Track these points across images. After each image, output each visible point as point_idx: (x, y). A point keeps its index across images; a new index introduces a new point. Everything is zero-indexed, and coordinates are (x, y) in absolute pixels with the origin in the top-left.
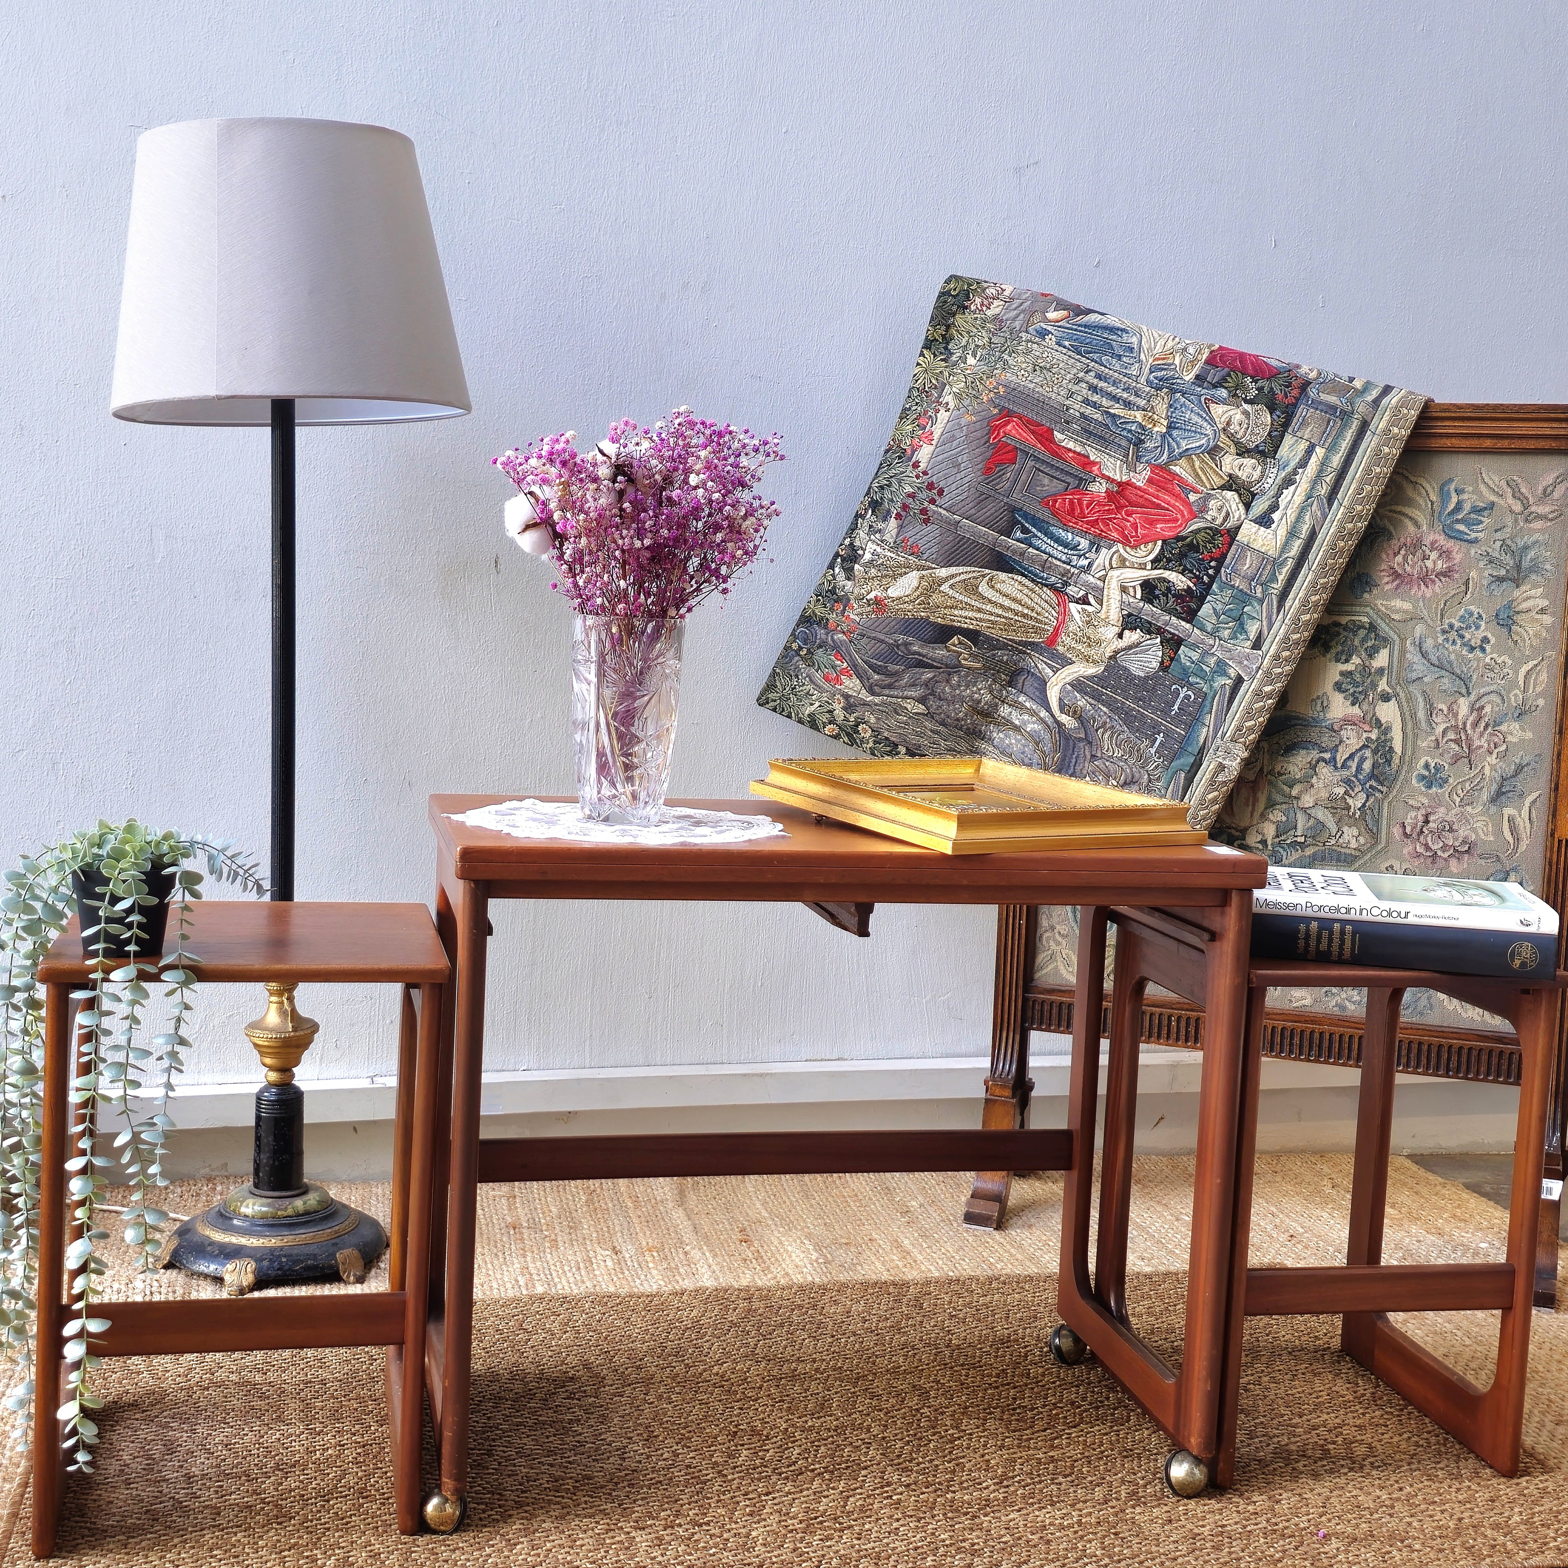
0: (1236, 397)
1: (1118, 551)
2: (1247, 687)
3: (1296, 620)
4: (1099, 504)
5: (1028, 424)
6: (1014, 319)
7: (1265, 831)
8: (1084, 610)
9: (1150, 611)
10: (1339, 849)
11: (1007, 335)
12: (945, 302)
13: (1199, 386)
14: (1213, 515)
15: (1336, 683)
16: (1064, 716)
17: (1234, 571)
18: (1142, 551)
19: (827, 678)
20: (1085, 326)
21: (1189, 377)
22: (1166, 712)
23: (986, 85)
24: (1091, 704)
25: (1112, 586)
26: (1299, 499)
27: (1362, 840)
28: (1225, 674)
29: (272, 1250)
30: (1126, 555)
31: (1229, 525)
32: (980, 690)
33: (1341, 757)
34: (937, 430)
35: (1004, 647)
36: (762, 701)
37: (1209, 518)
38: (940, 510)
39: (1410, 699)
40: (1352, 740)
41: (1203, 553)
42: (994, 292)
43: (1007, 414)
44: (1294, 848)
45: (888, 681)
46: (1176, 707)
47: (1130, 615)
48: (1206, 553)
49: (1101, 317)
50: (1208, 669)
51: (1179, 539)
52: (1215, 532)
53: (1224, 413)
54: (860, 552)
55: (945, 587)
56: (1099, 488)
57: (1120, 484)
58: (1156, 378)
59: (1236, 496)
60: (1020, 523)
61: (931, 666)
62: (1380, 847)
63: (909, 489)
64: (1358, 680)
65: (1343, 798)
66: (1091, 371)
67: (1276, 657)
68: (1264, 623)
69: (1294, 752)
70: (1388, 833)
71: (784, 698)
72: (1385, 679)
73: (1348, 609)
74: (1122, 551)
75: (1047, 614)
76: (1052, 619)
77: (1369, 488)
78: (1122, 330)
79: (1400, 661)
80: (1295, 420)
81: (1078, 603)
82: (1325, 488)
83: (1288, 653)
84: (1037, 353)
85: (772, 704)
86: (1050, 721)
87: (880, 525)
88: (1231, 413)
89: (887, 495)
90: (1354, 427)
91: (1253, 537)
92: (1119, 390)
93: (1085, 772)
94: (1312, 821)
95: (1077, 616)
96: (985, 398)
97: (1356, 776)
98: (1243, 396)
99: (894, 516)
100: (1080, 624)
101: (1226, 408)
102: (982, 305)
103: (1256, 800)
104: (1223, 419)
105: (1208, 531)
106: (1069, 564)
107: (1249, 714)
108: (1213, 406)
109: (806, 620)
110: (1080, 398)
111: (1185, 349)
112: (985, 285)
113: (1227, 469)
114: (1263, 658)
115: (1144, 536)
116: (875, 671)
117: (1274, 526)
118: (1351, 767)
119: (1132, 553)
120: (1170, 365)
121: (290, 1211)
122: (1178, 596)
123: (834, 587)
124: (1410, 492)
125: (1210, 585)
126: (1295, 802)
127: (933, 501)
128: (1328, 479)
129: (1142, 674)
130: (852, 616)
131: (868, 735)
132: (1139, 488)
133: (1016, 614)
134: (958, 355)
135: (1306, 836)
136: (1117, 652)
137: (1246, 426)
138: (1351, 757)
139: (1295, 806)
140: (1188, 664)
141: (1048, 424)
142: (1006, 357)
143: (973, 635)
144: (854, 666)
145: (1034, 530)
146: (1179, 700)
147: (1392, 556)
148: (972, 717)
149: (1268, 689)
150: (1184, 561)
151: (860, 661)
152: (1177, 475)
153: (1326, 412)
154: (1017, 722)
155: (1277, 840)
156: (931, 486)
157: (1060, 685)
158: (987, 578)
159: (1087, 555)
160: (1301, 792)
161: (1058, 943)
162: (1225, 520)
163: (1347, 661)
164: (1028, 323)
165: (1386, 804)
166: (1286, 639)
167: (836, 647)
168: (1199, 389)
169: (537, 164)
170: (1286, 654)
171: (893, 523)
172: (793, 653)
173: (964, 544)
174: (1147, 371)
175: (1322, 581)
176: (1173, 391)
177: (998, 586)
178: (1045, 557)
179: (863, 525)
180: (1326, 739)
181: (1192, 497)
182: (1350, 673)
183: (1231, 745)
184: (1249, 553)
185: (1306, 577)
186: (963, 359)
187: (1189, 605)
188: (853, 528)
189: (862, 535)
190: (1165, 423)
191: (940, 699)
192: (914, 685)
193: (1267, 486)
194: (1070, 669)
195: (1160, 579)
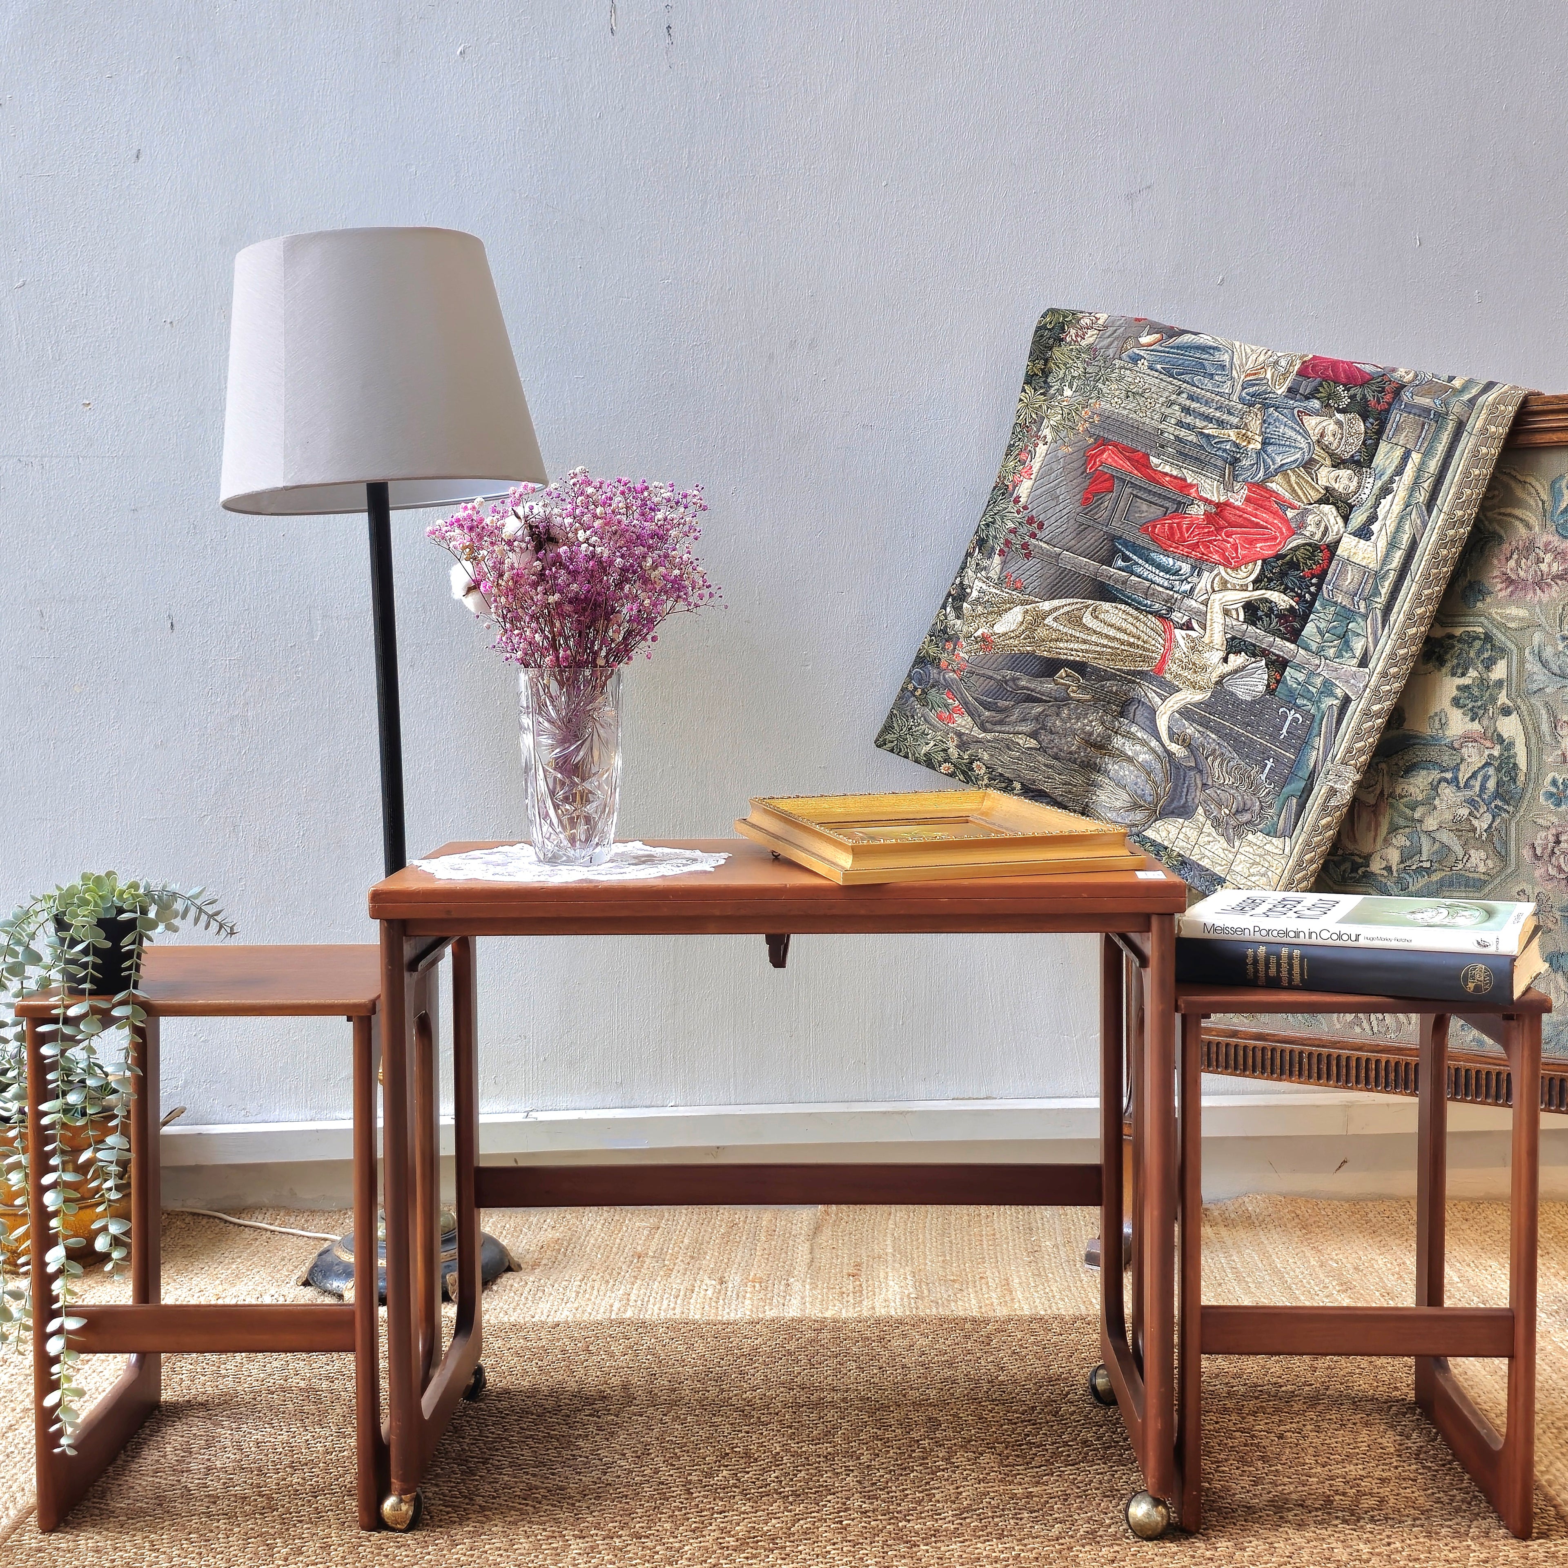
0: (1328, 407)
2: (1355, 707)
3: (1402, 634)
4: (1198, 527)
5: (1124, 451)
6: (1108, 347)
7: (1389, 857)
8: (1187, 635)
9: (1254, 633)
10: (1467, 874)
11: (1101, 363)
12: (1042, 336)
13: (1292, 399)
14: (1312, 530)
15: (1454, 699)
16: (1173, 745)
17: (1336, 587)
19: (940, 718)
20: (1178, 348)
21: (1281, 390)
22: (1274, 737)
23: (1091, 115)
24: (1199, 732)
25: (1215, 610)
26: (1397, 508)
27: (1490, 863)
28: (1332, 694)
30: (1227, 577)
31: (1330, 538)
32: (1091, 722)
33: (1463, 776)
34: (1036, 464)
35: (1113, 677)
36: (880, 743)
37: (1308, 534)
38: (1041, 544)
39: (1532, 711)
40: (1474, 757)
41: (1303, 570)
42: (1088, 321)
43: (1102, 443)
44: (1420, 874)
45: (999, 717)
46: (1284, 731)
47: (1234, 638)
48: (1306, 570)
49: (1193, 336)
50: (1314, 690)
51: (1278, 557)
53: (1317, 425)
54: (968, 590)
55: (1049, 621)
56: (1198, 511)
57: (1218, 505)
58: (1248, 394)
59: (1334, 510)
60: (1121, 551)
61: (1040, 701)
62: (1509, 870)
63: (1011, 525)
64: (1476, 694)
65: (1467, 819)
66: (1183, 392)
67: (1384, 674)
68: (1370, 640)
69: (1414, 773)
70: (1518, 856)
71: (902, 739)
72: (1504, 692)
73: (1462, 619)
74: (1223, 573)
75: (1153, 642)
76: (1159, 646)
77: (1469, 491)
78: (1215, 348)
79: (1519, 672)
80: (1389, 426)
81: (1182, 629)
82: (1423, 494)
83: (1396, 669)
84: (1129, 380)
85: (889, 745)
86: (1160, 750)
87: (986, 563)
88: (1324, 424)
89: (992, 532)
90: (1449, 428)
91: (1353, 551)
92: (1212, 410)
93: (1197, 801)
94: (1437, 844)
95: (1182, 642)
96: (1081, 429)
97: (1480, 796)
98: (1336, 406)
99: (997, 552)
100: (1185, 650)
101: (1319, 419)
102: (1077, 336)
103: (1378, 826)
104: (1316, 431)
105: (1307, 547)
106: (1171, 590)
107: (1358, 735)
108: (1306, 419)
109: (921, 660)
110: (1173, 421)
111: (1276, 363)
112: (1080, 315)
113: (1323, 482)
114: (1370, 676)
115: (1244, 557)
116: (985, 708)
117: (1373, 538)
118: (1474, 786)
120: (1262, 379)
122: (1281, 616)
123: (946, 627)
124: (1519, 493)
125: (1312, 603)
126: (1418, 825)
127: (1033, 535)
128: (1426, 485)
129: (1249, 699)
130: (962, 655)
131: (982, 772)
132: (1238, 508)
133: (1122, 644)
134: (1056, 387)
135: (1431, 861)
136: (1222, 677)
137: (1340, 436)
138: (1474, 775)
139: (1419, 829)
140: (1295, 685)
141: (1143, 450)
142: (1100, 385)
143: (1080, 667)
144: (966, 704)
145: (1135, 557)
146: (1288, 723)
147: (1504, 561)
148: (1086, 750)
149: (1376, 708)
150: (1285, 580)
151: (970, 698)
152: (1274, 491)
153: (1419, 416)
154: (1130, 753)
155: (1402, 866)
156: (1031, 521)
157: (1169, 713)
158: (1090, 609)
159: (1189, 580)
160: (1424, 815)
162: (1324, 534)
163: (1463, 675)
164: (1122, 350)
165: (1513, 825)
166: (1393, 654)
167: (948, 686)
168: (1291, 402)
169: (643, 243)
170: (1394, 670)
171: (997, 559)
172: (909, 693)
173: (1065, 576)
174: (1239, 388)
175: (1426, 592)
176: (1266, 406)
177: (1102, 616)
178: (1147, 584)
179: (972, 562)
180: (1446, 758)
181: (1290, 514)
182: (1467, 687)
183: (1342, 768)
184: (1350, 568)
185: (1410, 589)
186: (1061, 391)
187: (1292, 625)
188: (963, 568)
189: (970, 573)
190: (1260, 439)
191: (1051, 733)
192: (1024, 720)
193: (1364, 497)
194: (1178, 696)
195: (1261, 599)
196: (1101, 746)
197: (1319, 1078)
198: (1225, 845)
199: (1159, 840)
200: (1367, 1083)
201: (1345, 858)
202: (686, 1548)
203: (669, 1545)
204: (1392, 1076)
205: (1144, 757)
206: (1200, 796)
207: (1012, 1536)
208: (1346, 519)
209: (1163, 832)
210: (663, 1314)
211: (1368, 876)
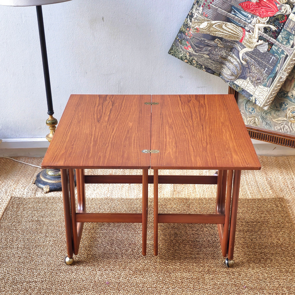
1: (258, 19)
2: (289, 58)
4: (254, 5)
7: (293, 93)
8: (249, 34)
9: (265, 35)
14: (283, 11)
16: (243, 61)
17: (288, 26)
18: (264, 19)
19: (185, 48)
22: (268, 62)
24: (250, 59)
25: (256, 28)
28: (284, 54)
29: (53, 184)
30: (260, 20)
31: (287, 13)
32: (223, 52)
35: (229, 42)
36: (170, 53)
37: (282, 12)
38: (213, 5)
45: (200, 49)
46: (271, 61)
47: (260, 36)
48: (280, 21)
50: (279, 52)
51: (274, 17)
52: (283, 16)
54: (194, 15)
55: (214, 26)
56: (254, 1)
59: (289, 6)
60: (233, 10)
61: (211, 46)
71: (175, 52)
75: (240, 34)
81: (248, 32)
85: (172, 54)
86: (239, 62)
87: (198, 8)
91: (293, 18)
95: (247, 35)
99: (201, 6)
100: (248, 38)
103: (291, 85)
105: (281, 15)
106: (246, 21)
107: (289, 65)
109: (181, 32)
114: (294, 50)
115: (265, 15)
116: (196, 47)
119: (262, 20)
121: (58, 175)
122: (273, 32)
123: (187, 24)
125: (281, 30)
127: (211, 3)
129: (263, 52)
130: (191, 32)
131: (195, 63)
132: (264, 2)
133: (232, 34)
136: (257, 46)
140: (274, 50)
143: (221, 39)
144: (191, 45)
145: (237, 12)
146: (272, 60)
148: (221, 59)
149: (294, 59)
150: (275, 23)
151: (193, 44)
154: (232, 61)
157: (242, 53)
158: (225, 24)
159: (250, 19)
167: (187, 40)
171: (201, 8)
172: (177, 40)
173: (219, 15)
177: (227, 26)
178: (240, 19)
179: (195, 7)
181: (278, 5)
183: (284, 72)
184: (292, 22)
187: (275, 35)
188: (192, 8)
189: (194, 10)
191: (213, 54)
192: (206, 51)
194: (245, 49)
195: (268, 27)
196: (225, 58)
197: (270, 141)
198: (253, 87)
199: (238, 84)
200: (281, 143)
201: (282, 92)
202: (122, 274)
203: (118, 273)
204: (287, 143)
205: (236, 63)
206: (248, 75)
207: (191, 271)
208: (292, 9)
209: (239, 82)
210: (116, 195)
211: (287, 96)
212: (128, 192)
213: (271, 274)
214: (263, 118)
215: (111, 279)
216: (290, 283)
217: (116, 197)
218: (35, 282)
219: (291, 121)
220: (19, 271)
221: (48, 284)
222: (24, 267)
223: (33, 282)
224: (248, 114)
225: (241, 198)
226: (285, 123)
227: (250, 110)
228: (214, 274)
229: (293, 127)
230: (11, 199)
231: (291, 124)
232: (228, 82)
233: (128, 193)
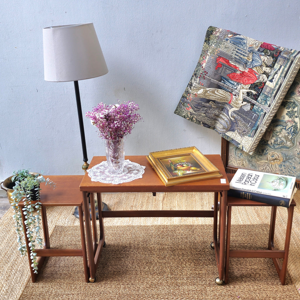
0: (266, 55)
2: (267, 115)
3: (277, 102)
4: (238, 76)
5: (224, 59)
6: (222, 37)
7: (272, 141)
8: (236, 97)
9: (248, 98)
10: (286, 146)
11: (220, 40)
12: (208, 33)
14: (261, 79)
15: (287, 113)
16: (232, 118)
17: (265, 91)
18: (247, 86)
19: (187, 109)
20: (236, 38)
21: (257, 50)
22: (251, 118)
24: (237, 116)
25: (241, 93)
26: (278, 77)
27: (291, 144)
30: (244, 87)
31: (264, 81)
32: (216, 111)
33: (287, 128)
34: (206, 60)
35: (221, 103)
36: (175, 113)
37: (260, 80)
38: (207, 77)
40: (289, 125)
41: (259, 87)
42: (218, 30)
43: (220, 57)
44: (277, 145)
45: (198, 110)
46: (253, 118)
47: (244, 99)
49: (239, 36)
50: (259, 110)
51: (254, 84)
52: (261, 83)
54: (193, 84)
55: (208, 92)
56: (238, 73)
57: (243, 72)
58: (250, 50)
59: (265, 76)
61: (206, 107)
62: (294, 146)
63: (201, 72)
64: (291, 113)
65: (287, 136)
67: (273, 109)
68: (271, 102)
69: (278, 126)
70: (296, 144)
71: (179, 112)
72: (296, 113)
73: (289, 98)
74: (243, 86)
75: (229, 97)
77: (293, 75)
78: (243, 39)
80: (278, 60)
81: (234, 96)
82: (283, 75)
83: (276, 108)
84: (226, 44)
85: (177, 113)
86: (229, 118)
87: (196, 79)
89: (197, 73)
90: (290, 62)
91: (269, 84)
94: (281, 140)
95: (234, 98)
96: (216, 54)
97: (290, 132)
99: (198, 77)
100: (235, 100)
101: (264, 57)
102: (215, 33)
103: (270, 135)
104: (263, 59)
106: (233, 88)
107: (267, 120)
108: (261, 56)
109: (183, 97)
110: (234, 54)
111: (256, 44)
112: (216, 29)
114: (270, 109)
115: (247, 83)
116: (195, 108)
117: (273, 82)
118: (289, 130)
120: (253, 47)
122: (254, 95)
123: (188, 91)
125: (260, 94)
127: (206, 75)
128: (284, 73)
129: (247, 111)
130: (191, 97)
131: (195, 120)
132: (246, 73)
133: (223, 97)
135: (280, 143)
136: (242, 106)
137: (268, 61)
138: (289, 128)
139: (278, 137)
140: (256, 109)
141: (228, 59)
142: (220, 45)
143: (214, 101)
144: (192, 107)
146: (254, 116)
147: (299, 88)
148: (215, 116)
149: (271, 115)
150: (255, 88)
152: (254, 70)
153: (284, 59)
154: (223, 118)
155: (274, 143)
156: (205, 72)
157: (231, 112)
158: (216, 90)
159: (236, 86)
160: (279, 134)
161: (233, 159)
162: (263, 80)
163: (289, 109)
164: (224, 37)
165: (296, 138)
166: (275, 105)
167: (188, 103)
168: (258, 53)
169: (126, 11)
171: (198, 79)
172: (181, 103)
173: (212, 84)
174: (248, 48)
175: (283, 94)
176: (253, 53)
177: (219, 92)
178: (228, 86)
180: (284, 124)
181: (257, 75)
182: (289, 112)
183: (264, 126)
184: (268, 87)
185: (279, 93)
186: (212, 45)
187: (256, 97)
188: (192, 79)
189: (193, 80)
190: (252, 59)
191: (208, 113)
192: (203, 110)
193: (272, 74)
194: (233, 109)
195: (250, 92)
196: (218, 116)
198: (241, 137)
201: (263, 140)
202: (141, 287)
203: (138, 286)
205: (226, 119)
206: (236, 128)
207: (196, 284)
208: (268, 78)
209: (229, 134)
210: (136, 223)
211: (268, 144)
212: (145, 220)
213: (260, 286)
214: (249, 161)
215: (132, 292)
216: (276, 294)
217: (136, 224)
218: (72, 294)
219: (271, 163)
220: (60, 285)
221: (82, 296)
222: (64, 282)
223: (71, 294)
224: (237, 158)
225: (234, 224)
226: (266, 165)
227: (239, 155)
228: (214, 287)
229: (273, 168)
230: (55, 227)
231: (272, 165)
232: (221, 134)
233: (145, 222)
